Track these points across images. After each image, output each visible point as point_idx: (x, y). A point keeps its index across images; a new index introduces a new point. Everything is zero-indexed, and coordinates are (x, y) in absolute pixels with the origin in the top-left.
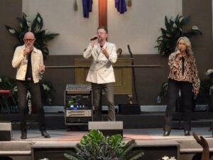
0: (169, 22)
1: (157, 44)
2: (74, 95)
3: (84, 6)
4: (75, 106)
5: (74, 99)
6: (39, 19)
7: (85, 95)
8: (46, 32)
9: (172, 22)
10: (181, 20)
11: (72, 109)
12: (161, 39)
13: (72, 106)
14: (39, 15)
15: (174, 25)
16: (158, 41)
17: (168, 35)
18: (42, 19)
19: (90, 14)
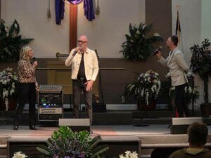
0: (133, 28)
1: (122, 49)
2: (46, 94)
3: (56, 14)
4: (47, 105)
5: (46, 98)
6: (16, 25)
7: (56, 94)
8: (22, 38)
9: (136, 30)
10: (144, 27)
11: (45, 107)
12: (126, 44)
13: (45, 104)
14: (16, 22)
15: (138, 32)
16: (123, 46)
17: (132, 41)
18: (18, 25)
19: (62, 21)
